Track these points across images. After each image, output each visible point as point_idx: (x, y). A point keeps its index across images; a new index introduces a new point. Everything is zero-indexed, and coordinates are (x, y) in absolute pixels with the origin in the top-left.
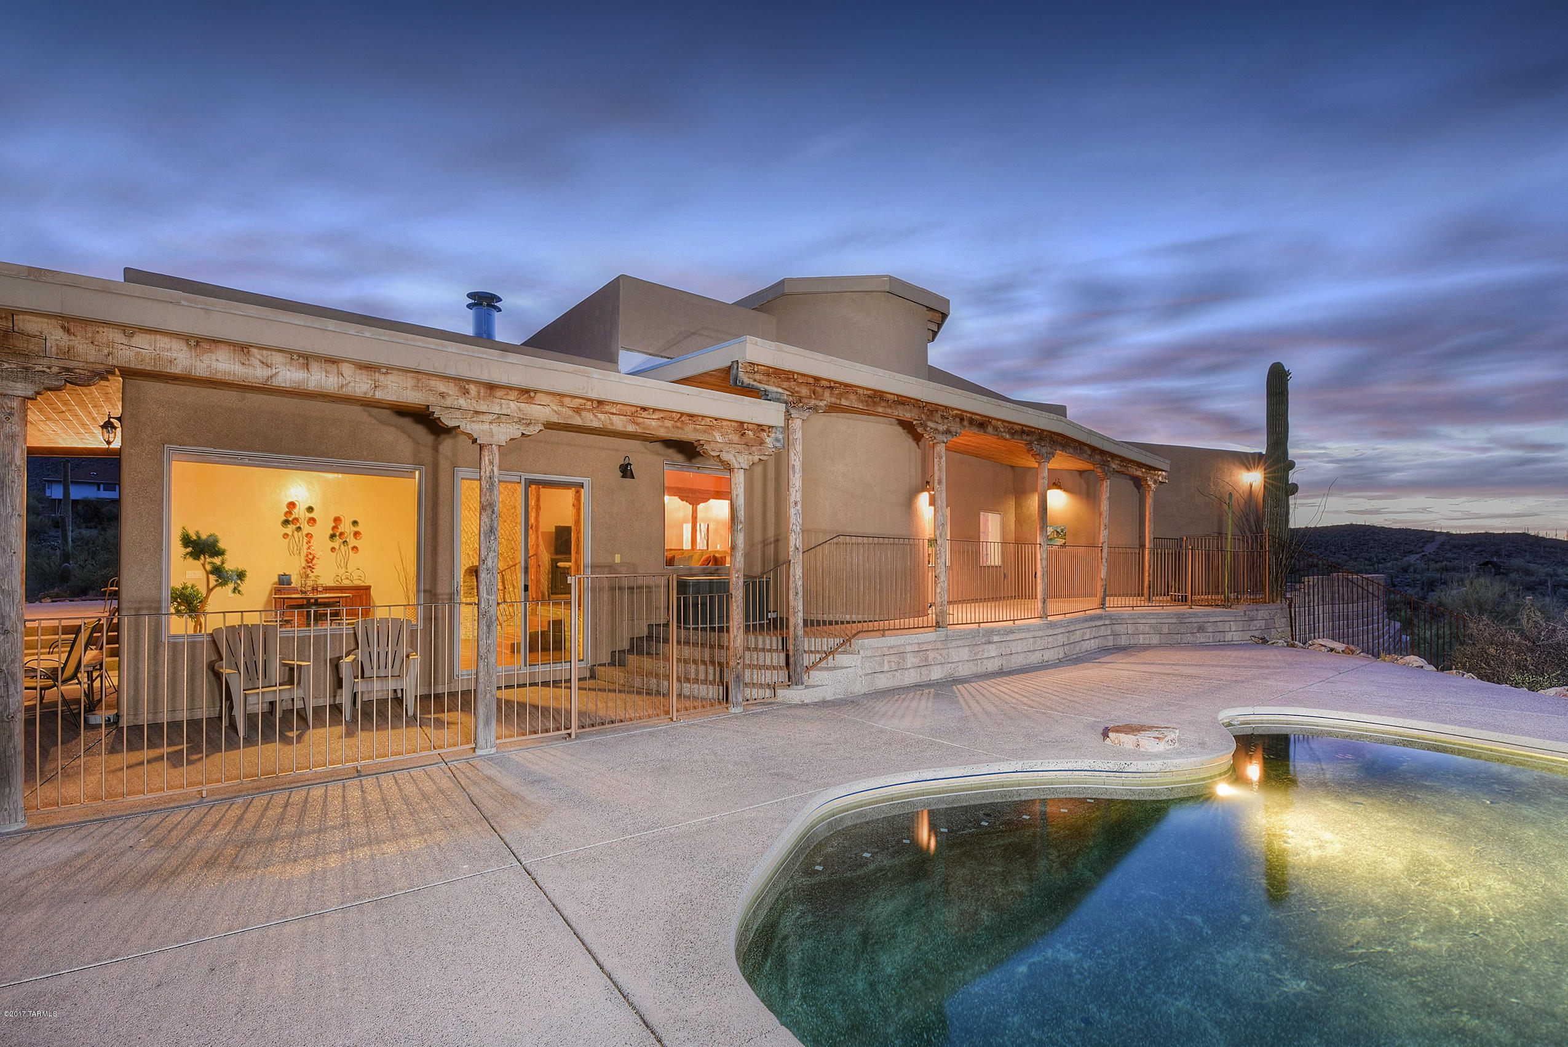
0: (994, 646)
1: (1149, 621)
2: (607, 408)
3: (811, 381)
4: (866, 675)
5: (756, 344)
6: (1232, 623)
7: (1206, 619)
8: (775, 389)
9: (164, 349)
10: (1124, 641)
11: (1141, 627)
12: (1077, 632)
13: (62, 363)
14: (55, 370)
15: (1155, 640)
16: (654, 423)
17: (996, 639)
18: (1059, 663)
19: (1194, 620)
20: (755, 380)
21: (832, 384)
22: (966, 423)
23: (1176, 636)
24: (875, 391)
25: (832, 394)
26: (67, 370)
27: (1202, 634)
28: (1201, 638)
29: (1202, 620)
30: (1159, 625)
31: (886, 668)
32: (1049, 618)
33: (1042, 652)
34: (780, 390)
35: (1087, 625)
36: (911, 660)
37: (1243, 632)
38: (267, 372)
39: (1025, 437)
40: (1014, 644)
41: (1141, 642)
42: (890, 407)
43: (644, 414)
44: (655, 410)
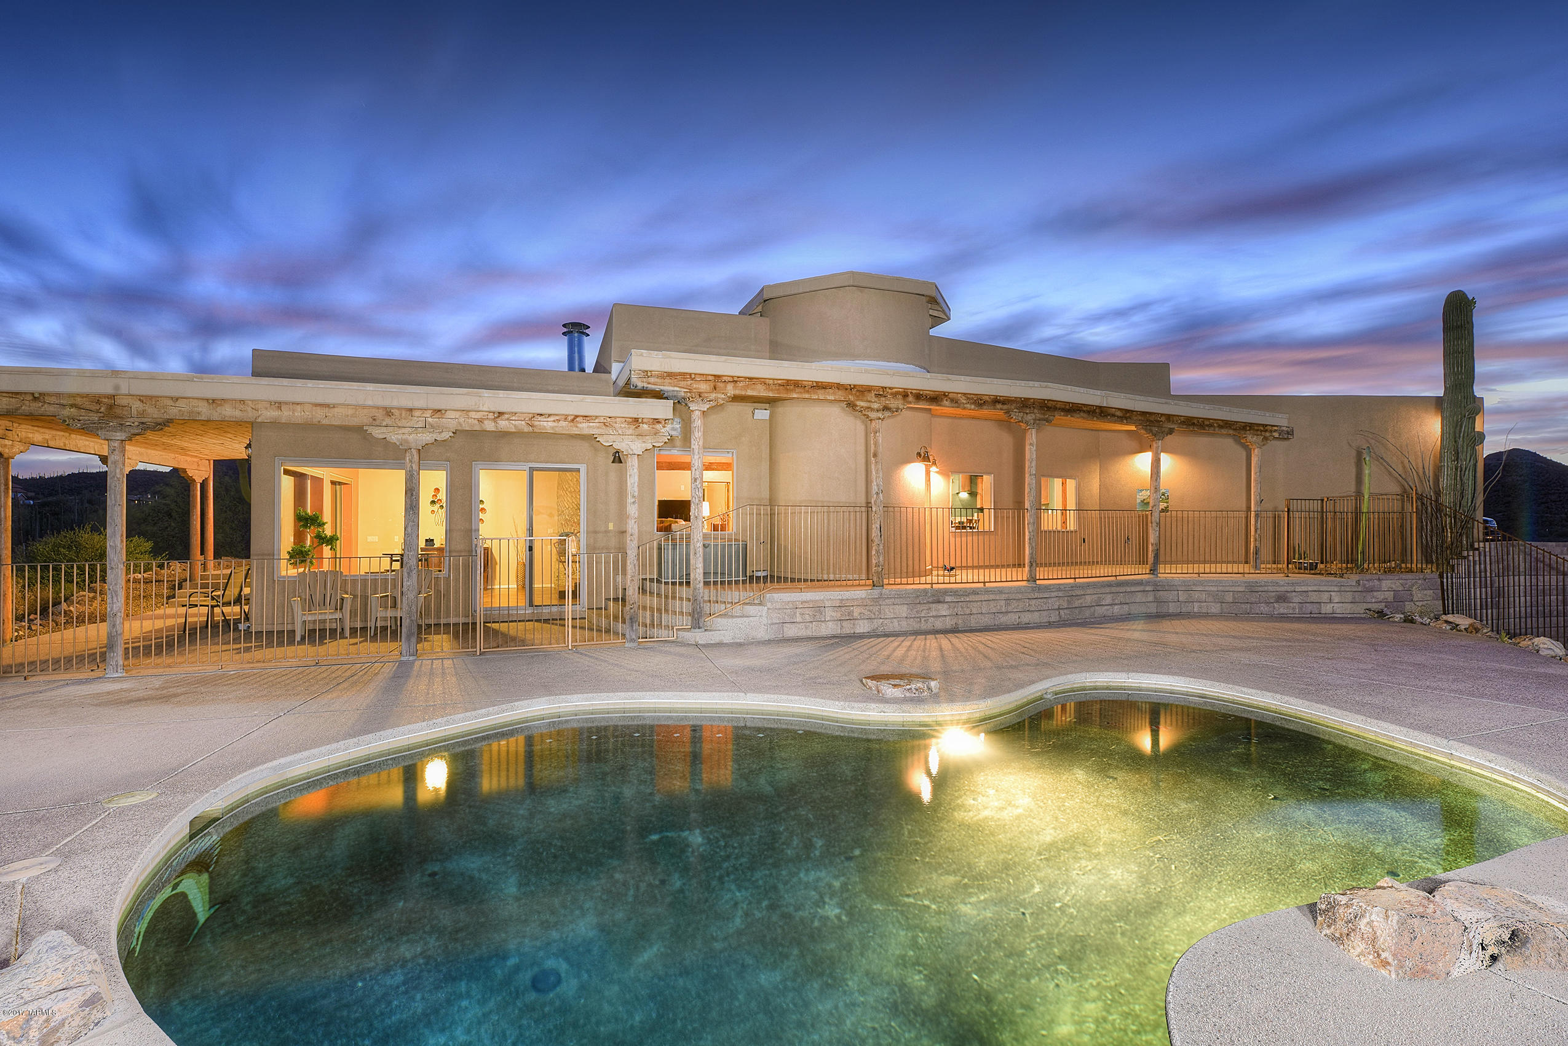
0: (946, 606)
1: (1207, 588)
2: (507, 416)
3: (711, 378)
4: (773, 624)
5: (642, 355)
6: (1332, 593)
7: (1289, 589)
8: (671, 388)
9: (194, 407)
10: (1172, 608)
11: (1196, 595)
12: (1087, 597)
13: (139, 420)
14: (136, 424)
15: (1215, 609)
16: (550, 424)
17: (948, 599)
18: (1050, 625)
19: (1271, 589)
20: (649, 383)
21: (736, 379)
22: (911, 398)
23: (1243, 606)
24: (788, 380)
25: (735, 387)
26: (143, 423)
27: (1282, 604)
28: (1281, 609)
29: (1283, 589)
30: (1220, 593)
31: (799, 619)
32: (1038, 582)
33: (1020, 614)
34: (678, 389)
35: (1108, 590)
36: (829, 614)
37: (1352, 605)
38: (256, 414)
39: (999, 406)
40: (975, 604)
41: (1196, 610)
42: (808, 392)
43: (540, 418)
44: (549, 415)
